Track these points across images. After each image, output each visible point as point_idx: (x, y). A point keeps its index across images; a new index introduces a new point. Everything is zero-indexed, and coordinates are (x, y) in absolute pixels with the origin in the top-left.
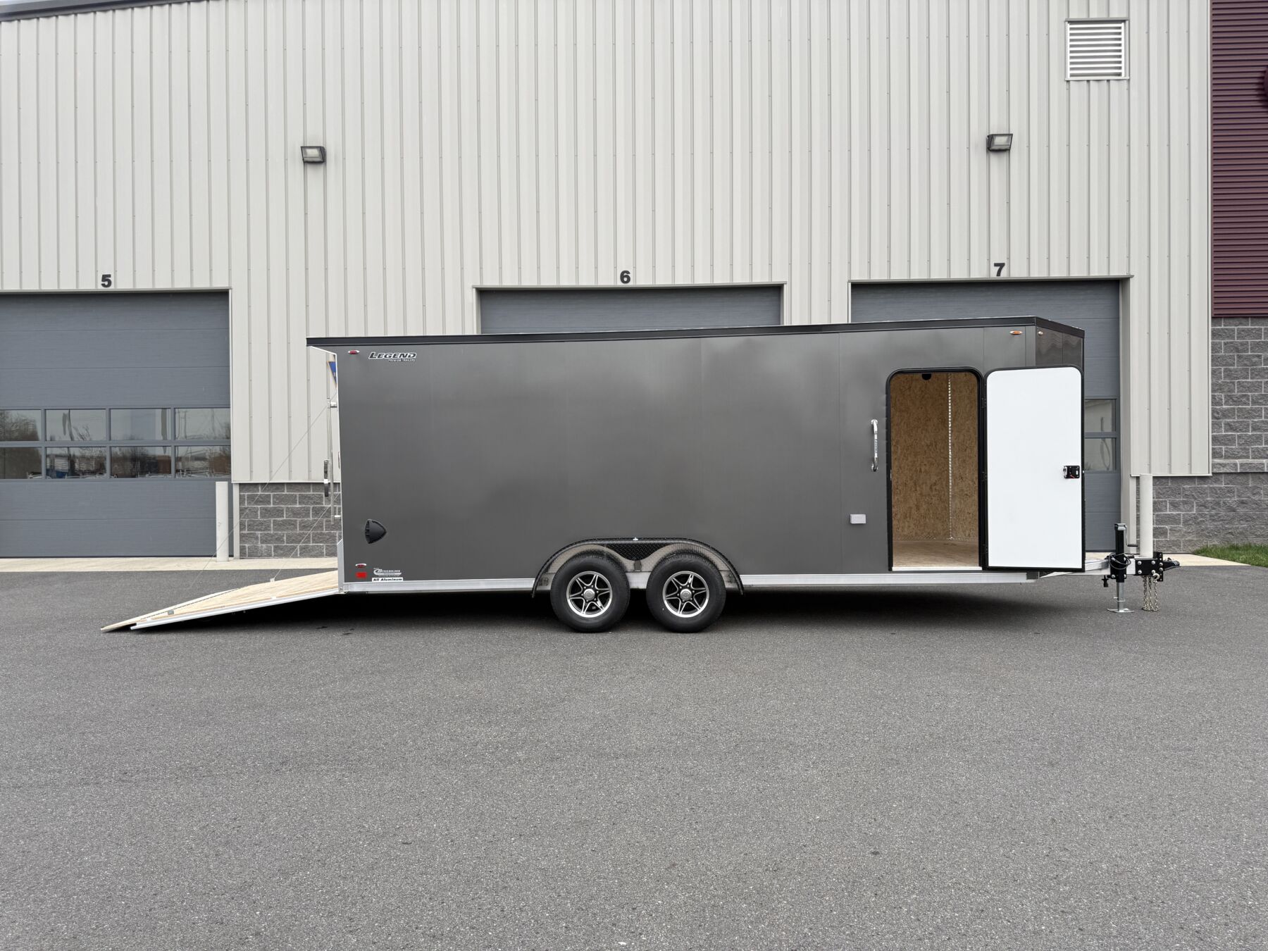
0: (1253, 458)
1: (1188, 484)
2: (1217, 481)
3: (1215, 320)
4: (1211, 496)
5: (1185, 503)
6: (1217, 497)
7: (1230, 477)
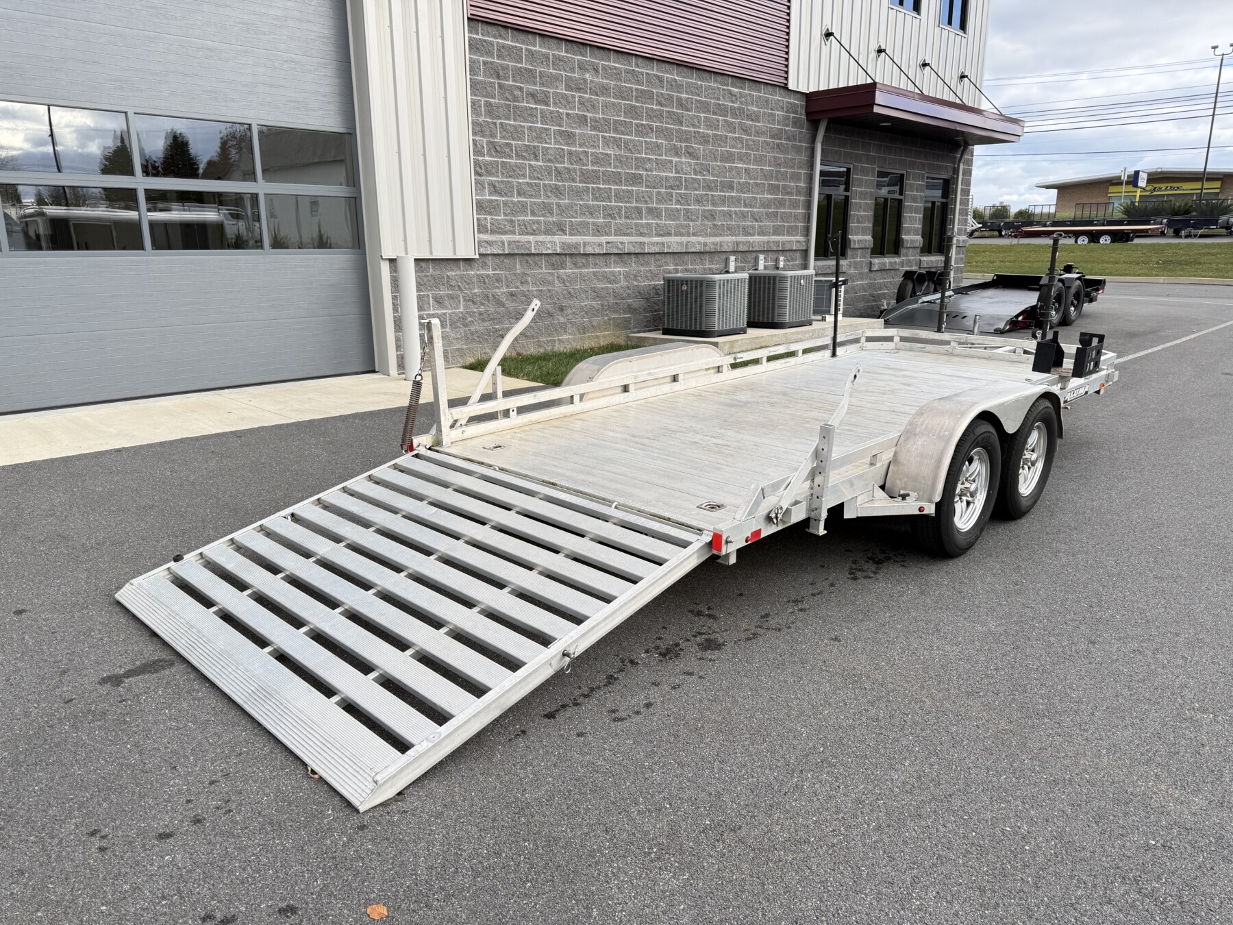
0: (520, 234)
1: (452, 270)
2: (484, 266)
3: (473, 24)
4: (479, 287)
5: (451, 297)
6: (485, 289)
7: (497, 260)
